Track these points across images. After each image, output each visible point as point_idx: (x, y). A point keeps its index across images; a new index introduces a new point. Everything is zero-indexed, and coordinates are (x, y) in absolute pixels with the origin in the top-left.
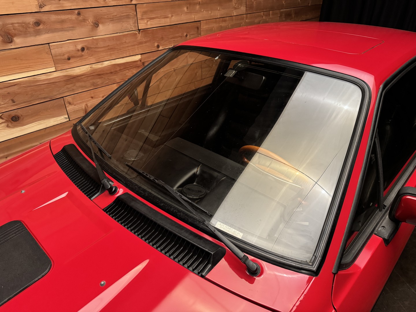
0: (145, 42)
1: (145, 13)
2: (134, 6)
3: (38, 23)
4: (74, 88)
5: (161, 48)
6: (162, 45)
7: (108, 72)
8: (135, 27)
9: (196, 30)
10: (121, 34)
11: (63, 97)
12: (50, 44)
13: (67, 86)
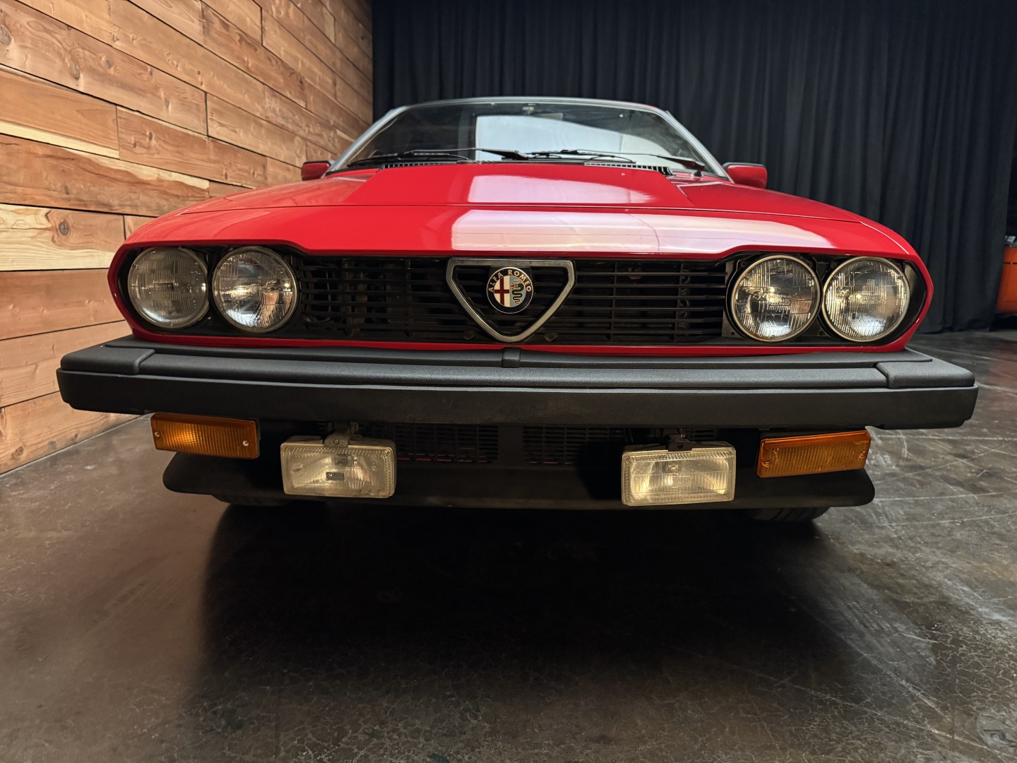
0: (215, 162)
1: (214, 110)
2: (203, 93)
3: (109, 64)
4: (138, 202)
5: (228, 181)
6: (231, 177)
7: (176, 193)
8: (204, 128)
9: (262, 168)
10: (190, 132)
11: (123, 214)
12: (119, 108)
13: (131, 194)
